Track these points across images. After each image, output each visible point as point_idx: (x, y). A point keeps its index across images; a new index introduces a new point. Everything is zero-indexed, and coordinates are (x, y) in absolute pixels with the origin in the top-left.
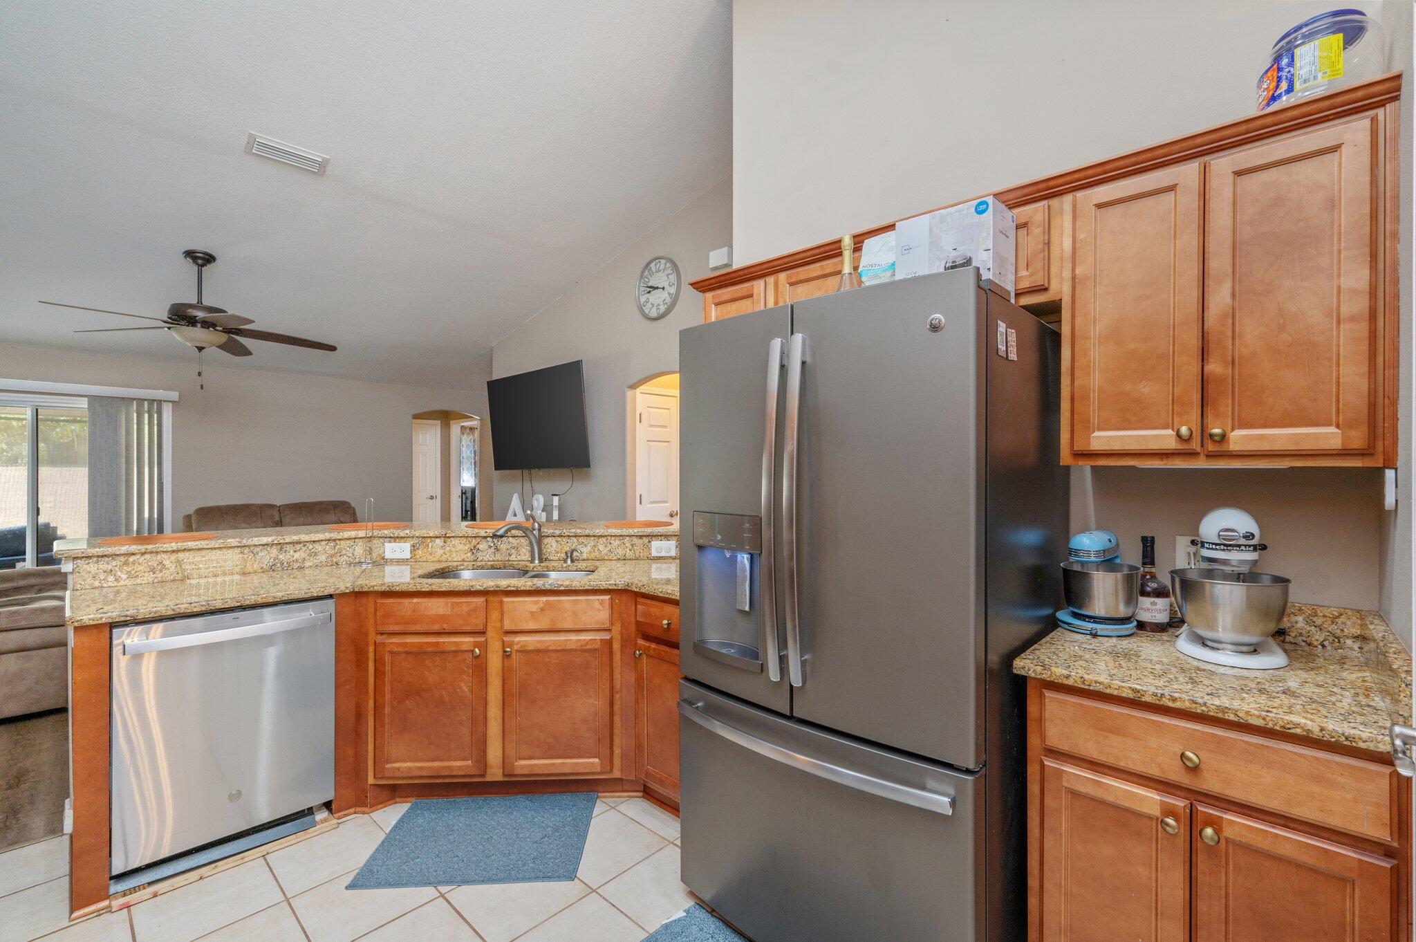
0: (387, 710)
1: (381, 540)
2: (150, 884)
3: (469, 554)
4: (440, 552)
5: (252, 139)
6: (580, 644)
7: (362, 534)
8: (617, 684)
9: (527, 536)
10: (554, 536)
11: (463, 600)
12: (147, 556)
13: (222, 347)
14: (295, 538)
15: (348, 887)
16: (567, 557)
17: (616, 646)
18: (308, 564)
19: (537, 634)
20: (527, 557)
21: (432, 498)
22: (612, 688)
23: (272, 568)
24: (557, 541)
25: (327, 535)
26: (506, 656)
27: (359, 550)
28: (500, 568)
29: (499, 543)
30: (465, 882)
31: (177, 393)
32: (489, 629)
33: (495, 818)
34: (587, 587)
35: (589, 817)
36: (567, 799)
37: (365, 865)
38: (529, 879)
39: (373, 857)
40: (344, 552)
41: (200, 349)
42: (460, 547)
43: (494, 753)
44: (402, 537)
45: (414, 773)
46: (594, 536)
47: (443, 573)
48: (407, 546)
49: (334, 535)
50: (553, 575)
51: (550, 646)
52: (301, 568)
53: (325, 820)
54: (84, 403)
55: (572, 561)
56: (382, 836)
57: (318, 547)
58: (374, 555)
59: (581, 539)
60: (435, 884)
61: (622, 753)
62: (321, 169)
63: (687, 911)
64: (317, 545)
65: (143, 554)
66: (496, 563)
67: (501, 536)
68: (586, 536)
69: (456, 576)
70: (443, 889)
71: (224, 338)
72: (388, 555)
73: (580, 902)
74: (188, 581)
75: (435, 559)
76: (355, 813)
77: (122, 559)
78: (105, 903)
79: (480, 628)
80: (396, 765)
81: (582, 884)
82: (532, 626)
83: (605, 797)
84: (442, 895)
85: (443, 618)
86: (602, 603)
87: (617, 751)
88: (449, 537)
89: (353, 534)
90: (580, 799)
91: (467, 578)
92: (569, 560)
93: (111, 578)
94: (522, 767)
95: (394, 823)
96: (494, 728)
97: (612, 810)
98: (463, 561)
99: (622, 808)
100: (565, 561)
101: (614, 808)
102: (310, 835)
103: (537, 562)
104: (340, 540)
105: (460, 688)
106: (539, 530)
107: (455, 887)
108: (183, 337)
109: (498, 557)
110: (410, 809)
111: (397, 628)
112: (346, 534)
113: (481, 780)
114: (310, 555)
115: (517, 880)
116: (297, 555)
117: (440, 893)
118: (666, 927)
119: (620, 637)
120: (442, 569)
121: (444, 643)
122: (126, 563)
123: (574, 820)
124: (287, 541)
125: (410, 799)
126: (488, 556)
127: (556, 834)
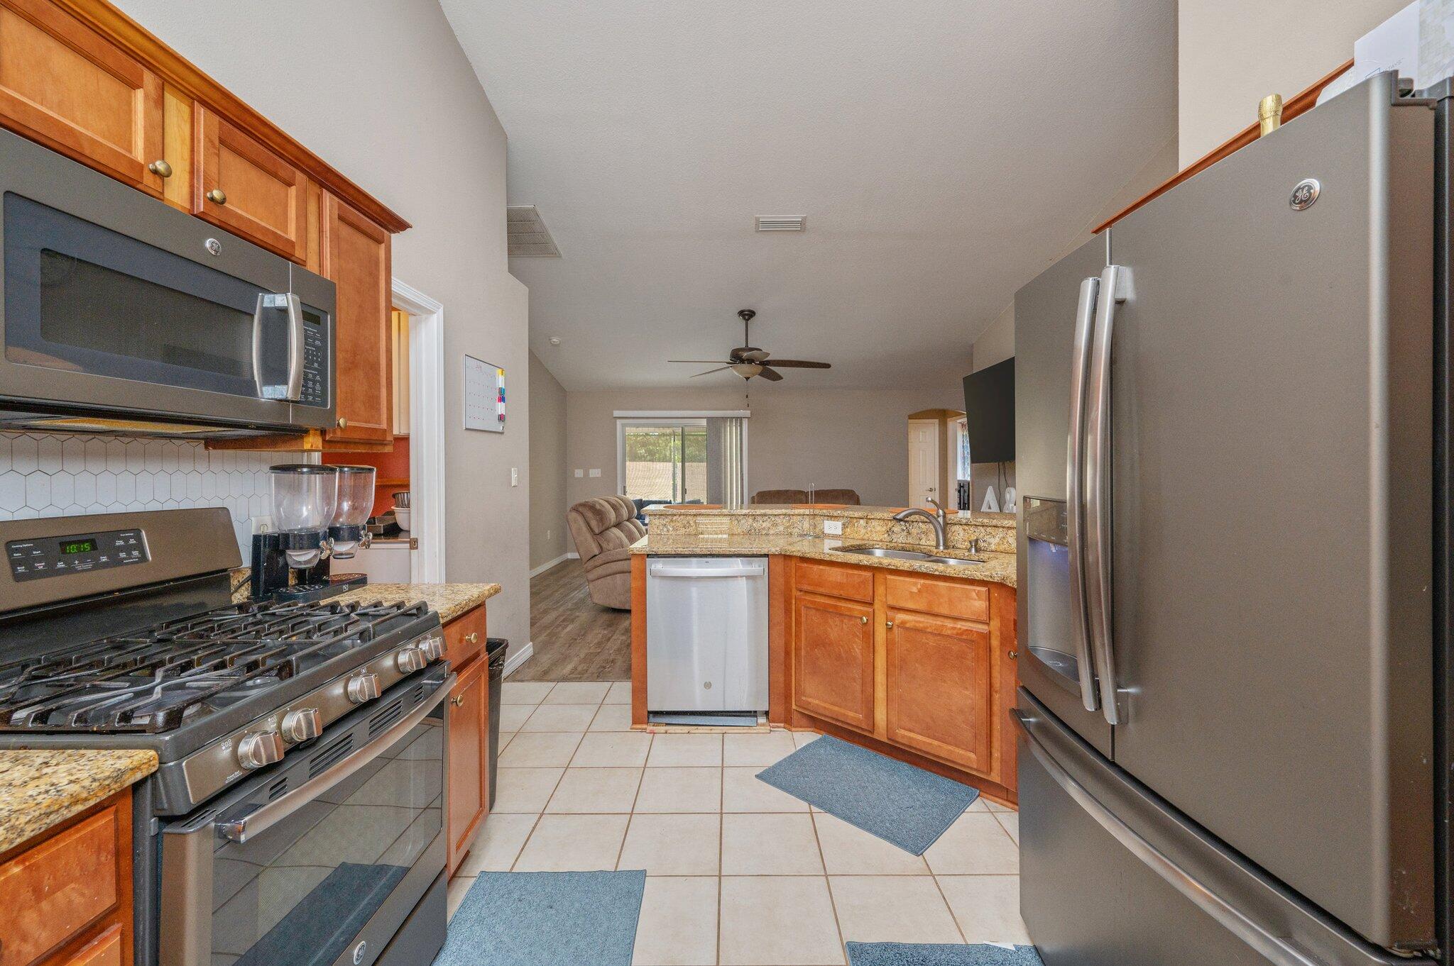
0: (803, 653)
1: (822, 518)
2: (667, 724)
3: (886, 535)
4: (863, 531)
5: (757, 219)
6: (955, 632)
7: (807, 512)
8: (997, 684)
9: (931, 522)
10: (961, 525)
11: (856, 572)
12: (682, 517)
13: (761, 374)
14: (763, 511)
15: (757, 776)
16: (972, 546)
17: (995, 643)
18: (771, 532)
19: (918, 615)
20: (934, 543)
21: (931, 490)
22: (991, 685)
23: (749, 533)
24: (964, 530)
25: (784, 511)
26: (890, 629)
27: (806, 525)
28: (909, 551)
29: (911, 527)
30: (830, 811)
31: (749, 412)
32: (876, 601)
33: (878, 774)
34: (961, 575)
35: (961, 810)
36: (947, 783)
37: (773, 766)
38: (880, 836)
39: (780, 764)
40: (796, 525)
41: (747, 379)
42: (879, 528)
43: (880, 715)
44: (835, 517)
45: (821, 711)
46: (1003, 527)
47: (860, 549)
48: (839, 524)
49: (788, 511)
50: (952, 562)
51: (927, 628)
52: (767, 535)
53: (763, 725)
54: (704, 422)
55: (977, 551)
56: (793, 751)
57: (778, 520)
58: (817, 530)
59: (989, 529)
60: (810, 803)
61: (1002, 756)
62: (802, 226)
63: (1018, 948)
64: (777, 518)
65: (680, 515)
66: (906, 546)
67: (900, 520)
68: (994, 526)
69: (870, 553)
70: (814, 809)
71: (760, 368)
72: (827, 531)
73: (914, 878)
74: (701, 536)
75: (859, 537)
76: (784, 728)
77: (670, 517)
78: (644, 726)
79: (869, 599)
80: (810, 700)
81: (924, 863)
82: (911, 605)
83: (987, 798)
84: (811, 813)
85: (840, 585)
86: (978, 594)
87: (996, 754)
88: (869, 519)
89: (802, 511)
90: (962, 789)
91: (879, 556)
92: (973, 550)
93: (665, 529)
94: (903, 736)
95: (804, 745)
96: (880, 693)
97: (990, 814)
98: (881, 541)
99: (1000, 816)
100: (969, 550)
101: (992, 812)
102: (752, 732)
103: (941, 548)
104: (793, 515)
105: (854, 649)
106: (944, 517)
107: (822, 811)
108: (736, 373)
109: (910, 540)
110: (820, 739)
111: (810, 588)
112: (797, 511)
113: (870, 735)
114: (773, 525)
115: (870, 830)
116: (764, 524)
117: (811, 811)
118: (988, 947)
119: (999, 634)
120: (859, 546)
121: (841, 606)
122: (672, 521)
123: (945, 805)
124: (758, 513)
125: (822, 732)
126: (901, 538)
127: (923, 810)
